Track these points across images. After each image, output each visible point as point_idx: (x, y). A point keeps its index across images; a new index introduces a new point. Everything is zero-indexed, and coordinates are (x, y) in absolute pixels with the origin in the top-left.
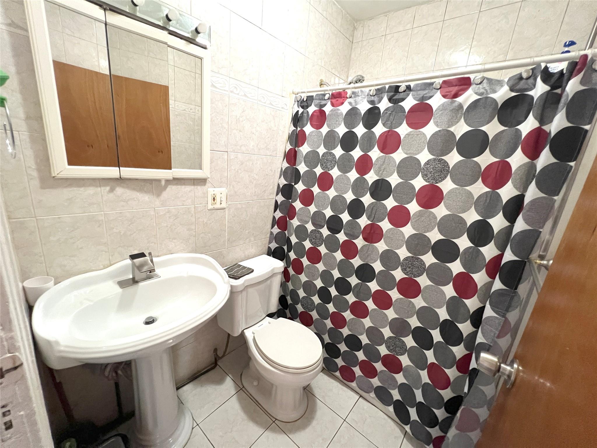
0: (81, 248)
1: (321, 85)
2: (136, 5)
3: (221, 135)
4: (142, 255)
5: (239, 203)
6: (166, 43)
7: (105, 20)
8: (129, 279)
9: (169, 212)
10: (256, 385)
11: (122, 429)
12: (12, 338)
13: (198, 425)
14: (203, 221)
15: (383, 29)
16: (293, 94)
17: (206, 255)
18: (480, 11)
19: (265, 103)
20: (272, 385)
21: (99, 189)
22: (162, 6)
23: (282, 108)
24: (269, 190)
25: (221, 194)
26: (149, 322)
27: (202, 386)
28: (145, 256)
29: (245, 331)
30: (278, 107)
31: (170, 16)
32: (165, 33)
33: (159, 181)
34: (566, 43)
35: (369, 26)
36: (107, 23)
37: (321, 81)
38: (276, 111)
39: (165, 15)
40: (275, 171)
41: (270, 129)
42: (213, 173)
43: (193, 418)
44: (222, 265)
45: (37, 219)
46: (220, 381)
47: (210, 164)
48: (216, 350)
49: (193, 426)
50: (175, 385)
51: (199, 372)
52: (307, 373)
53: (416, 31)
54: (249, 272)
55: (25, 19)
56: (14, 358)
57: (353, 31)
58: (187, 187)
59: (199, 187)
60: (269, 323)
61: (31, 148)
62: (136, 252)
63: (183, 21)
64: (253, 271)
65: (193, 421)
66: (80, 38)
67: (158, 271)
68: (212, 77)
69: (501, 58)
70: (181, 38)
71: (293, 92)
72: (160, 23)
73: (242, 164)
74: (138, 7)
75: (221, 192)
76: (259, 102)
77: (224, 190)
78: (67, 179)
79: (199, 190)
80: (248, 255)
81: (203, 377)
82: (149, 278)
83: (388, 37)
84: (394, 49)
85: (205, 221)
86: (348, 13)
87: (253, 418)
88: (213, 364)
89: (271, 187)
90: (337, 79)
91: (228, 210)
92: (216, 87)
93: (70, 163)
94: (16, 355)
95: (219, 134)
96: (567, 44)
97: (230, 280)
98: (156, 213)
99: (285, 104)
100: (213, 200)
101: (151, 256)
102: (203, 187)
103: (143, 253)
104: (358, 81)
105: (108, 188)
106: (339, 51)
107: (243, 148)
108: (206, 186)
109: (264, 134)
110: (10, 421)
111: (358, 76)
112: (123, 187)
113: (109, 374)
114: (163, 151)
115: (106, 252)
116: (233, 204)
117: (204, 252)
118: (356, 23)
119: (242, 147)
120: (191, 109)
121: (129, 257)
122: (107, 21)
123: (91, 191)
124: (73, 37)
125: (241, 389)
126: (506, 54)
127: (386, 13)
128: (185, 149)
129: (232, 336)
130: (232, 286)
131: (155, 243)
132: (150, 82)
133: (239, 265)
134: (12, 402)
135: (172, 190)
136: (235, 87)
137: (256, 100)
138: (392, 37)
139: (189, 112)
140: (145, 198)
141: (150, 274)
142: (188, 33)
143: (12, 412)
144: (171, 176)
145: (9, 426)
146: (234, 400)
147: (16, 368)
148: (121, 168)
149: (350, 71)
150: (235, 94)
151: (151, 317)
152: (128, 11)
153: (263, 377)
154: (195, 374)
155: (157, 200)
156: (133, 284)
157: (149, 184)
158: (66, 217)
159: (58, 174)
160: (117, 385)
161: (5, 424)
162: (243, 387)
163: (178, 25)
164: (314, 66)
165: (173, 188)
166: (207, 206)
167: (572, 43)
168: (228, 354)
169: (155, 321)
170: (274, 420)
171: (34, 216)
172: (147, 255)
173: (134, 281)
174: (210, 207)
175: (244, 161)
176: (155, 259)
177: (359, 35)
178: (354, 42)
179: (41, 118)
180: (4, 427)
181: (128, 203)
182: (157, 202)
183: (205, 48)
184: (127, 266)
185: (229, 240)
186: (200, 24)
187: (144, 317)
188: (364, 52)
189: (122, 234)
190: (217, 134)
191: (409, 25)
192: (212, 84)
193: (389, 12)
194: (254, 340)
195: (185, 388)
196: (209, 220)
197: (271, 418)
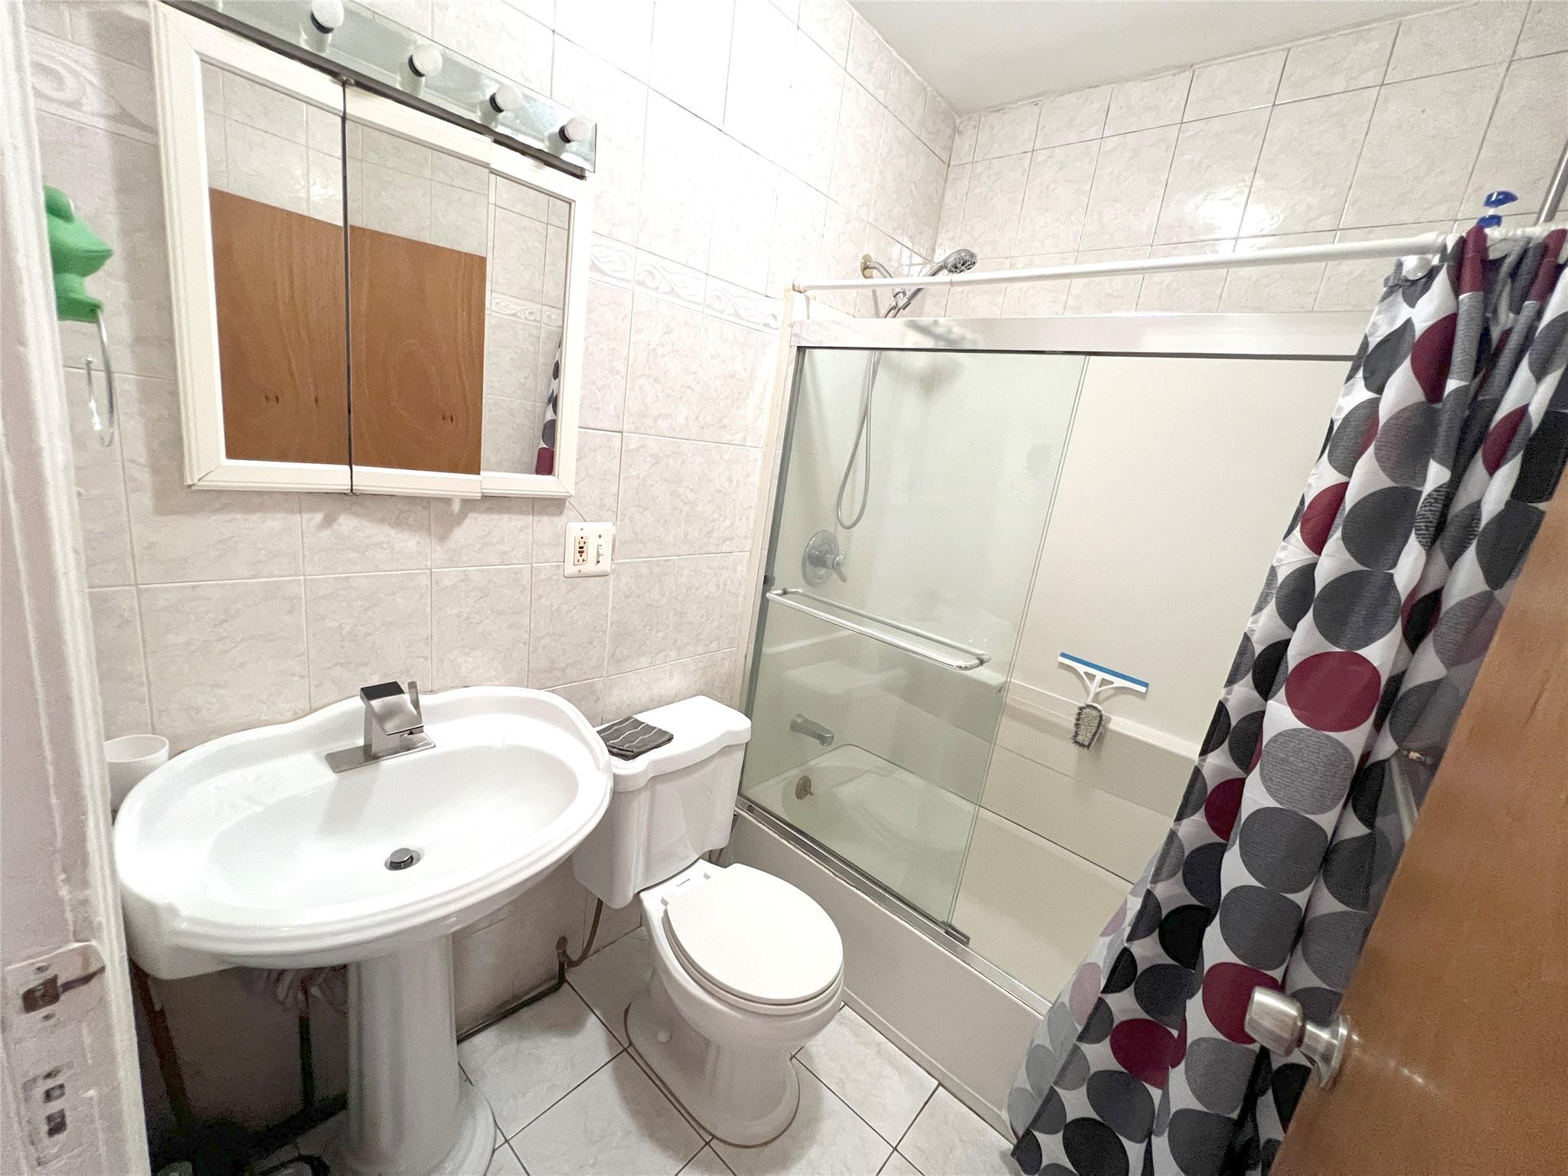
0: (242, 665)
1: (865, 268)
2: (418, 74)
3: (610, 388)
4: (393, 689)
5: (645, 562)
6: (486, 166)
7: (342, 109)
8: (356, 748)
9: (466, 579)
10: (665, 1041)
11: (310, 1143)
12: (85, 902)
13: (507, 1141)
14: (551, 606)
15: (1026, 135)
16: (794, 290)
17: (553, 692)
18: (1274, 105)
19: (722, 312)
20: (708, 1043)
21: (297, 517)
22: (483, 77)
23: (765, 325)
24: (722, 529)
25: (600, 536)
26: (401, 862)
27: (521, 1037)
28: (400, 691)
29: (642, 894)
30: (754, 323)
31: (499, 101)
32: (487, 140)
33: (447, 501)
34: (1491, 196)
35: (992, 127)
36: (347, 116)
37: (866, 258)
38: (748, 332)
39: (488, 97)
40: (738, 482)
41: (733, 376)
42: (582, 483)
43: (495, 1122)
44: (592, 720)
45: (138, 590)
46: (570, 1026)
47: (578, 460)
48: (562, 942)
49: (494, 1145)
50: (455, 1032)
51: (515, 997)
52: (803, 1017)
53: (1109, 144)
54: (660, 741)
55: (153, 103)
56: (86, 954)
57: (950, 136)
58: (514, 517)
59: (545, 519)
60: (707, 877)
61: (142, 414)
62: (375, 681)
63: (530, 110)
64: (670, 739)
65: (496, 1132)
66: (266, 132)
67: (430, 731)
68: (593, 246)
69: (1326, 221)
70: (523, 153)
71: (794, 286)
72: (476, 117)
73: (657, 463)
74: (424, 79)
75: (599, 533)
76: (707, 311)
77: (608, 528)
78: (220, 492)
79: (545, 525)
80: (661, 696)
81: (525, 1013)
82: (407, 748)
83: (1041, 156)
84: (1053, 186)
85: (555, 606)
86: (940, 95)
87: (653, 1129)
88: (552, 978)
89: (728, 523)
90: (906, 253)
91: (615, 579)
92: (602, 272)
93: (232, 452)
94: (91, 946)
95: (604, 386)
96: (1494, 198)
97: (612, 762)
98: (434, 582)
99: (773, 315)
100: (580, 552)
101: (414, 690)
102: (555, 519)
103: (395, 683)
104: (959, 266)
105: (319, 517)
106: (913, 187)
107: (663, 424)
108: (564, 518)
109: (716, 390)
110: (62, 1114)
111: (959, 251)
112: (356, 514)
113: (287, 996)
114: (454, 418)
115: (302, 677)
116: (629, 563)
117: (549, 684)
118: (960, 117)
119: (658, 421)
120: (531, 313)
121: (359, 691)
122: (348, 111)
123: (275, 522)
124: (248, 129)
125: (624, 1049)
126: (1340, 213)
127: (1036, 98)
128: (511, 414)
129: (608, 907)
130: (616, 778)
131: (426, 658)
132: (432, 243)
133: (636, 720)
134: (70, 1065)
135: (476, 524)
136: (650, 273)
137: (700, 304)
138: (1049, 157)
139: (526, 319)
140: (409, 542)
141: (409, 738)
142: (542, 141)
143: (67, 1090)
144: (479, 490)
145: (57, 1126)
146: (606, 1077)
147: (86, 979)
148: (355, 468)
149: (940, 236)
150: (650, 288)
151: (407, 850)
152: (399, 87)
153: (684, 1020)
154: (507, 1003)
155: (438, 548)
156: (366, 761)
157: (420, 509)
158: (213, 586)
159: (199, 480)
160: (304, 1024)
161: (49, 1119)
162: (631, 1044)
163: (518, 121)
164: (848, 222)
165: (480, 518)
166: (562, 568)
167: (1507, 198)
168: (596, 952)
169: (414, 861)
170: (708, 1138)
171: (133, 583)
172: (404, 687)
173: (369, 755)
174: (570, 569)
175: (661, 455)
176: (423, 700)
177: (967, 147)
178: (952, 163)
179: (170, 340)
180: (45, 1128)
181: (366, 553)
182: (439, 553)
183: (581, 177)
184: (351, 715)
185: (612, 656)
186: (571, 121)
187: (387, 850)
188: (978, 191)
189: (344, 632)
190: (597, 388)
191: (1094, 129)
192: (593, 263)
193: (1043, 94)
194: (666, 921)
195: (478, 1040)
196: (566, 604)
197: (702, 1132)
